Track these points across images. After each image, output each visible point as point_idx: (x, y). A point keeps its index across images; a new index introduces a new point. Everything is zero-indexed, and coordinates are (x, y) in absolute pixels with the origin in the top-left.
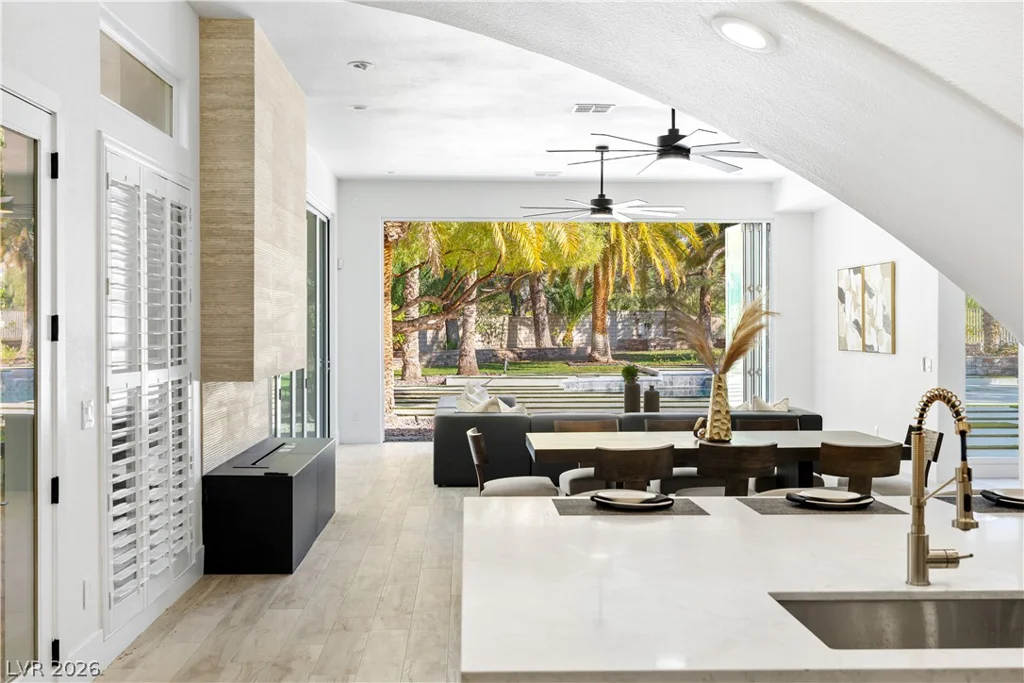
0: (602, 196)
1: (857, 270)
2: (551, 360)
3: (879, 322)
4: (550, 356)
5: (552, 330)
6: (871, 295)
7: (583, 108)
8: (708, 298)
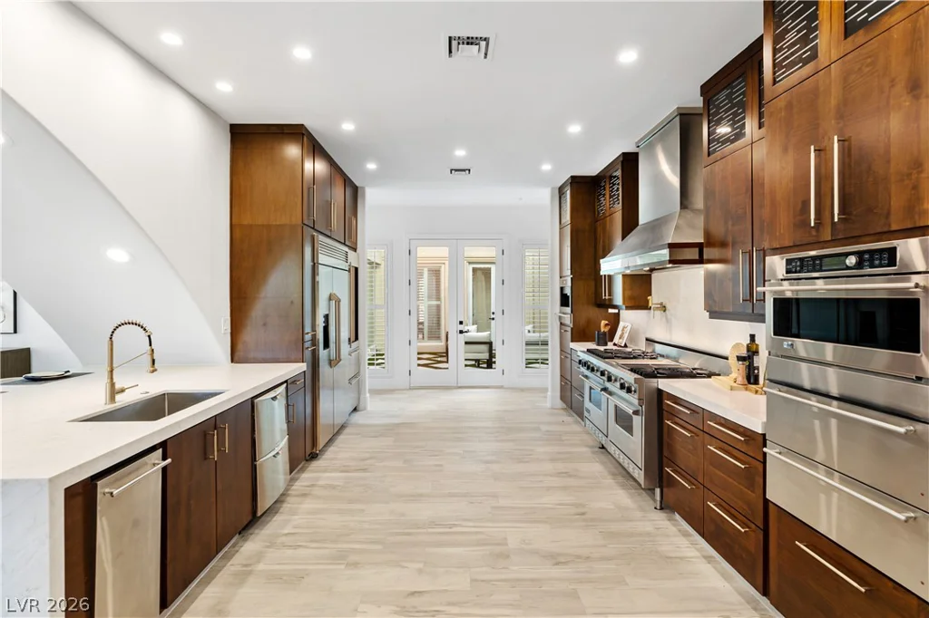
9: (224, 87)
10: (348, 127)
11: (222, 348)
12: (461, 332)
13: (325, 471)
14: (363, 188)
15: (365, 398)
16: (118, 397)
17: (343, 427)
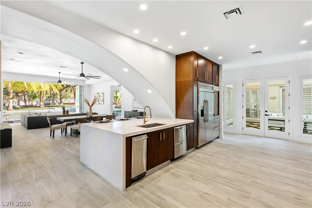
0: (60, 80)
1: (98, 93)
2: (29, 107)
3: (101, 100)
4: (29, 106)
5: (28, 102)
6: (100, 97)
7: (61, 67)
8: (62, 96)
9: (170, 47)
10: (206, 48)
11: (173, 113)
12: (266, 115)
13: (199, 153)
14: (221, 65)
15: (222, 135)
16: (146, 123)
17: (211, 141)
